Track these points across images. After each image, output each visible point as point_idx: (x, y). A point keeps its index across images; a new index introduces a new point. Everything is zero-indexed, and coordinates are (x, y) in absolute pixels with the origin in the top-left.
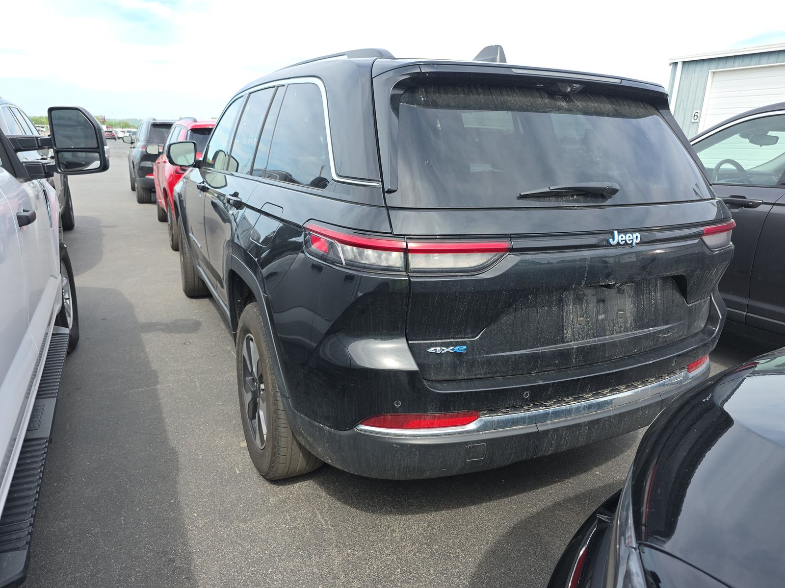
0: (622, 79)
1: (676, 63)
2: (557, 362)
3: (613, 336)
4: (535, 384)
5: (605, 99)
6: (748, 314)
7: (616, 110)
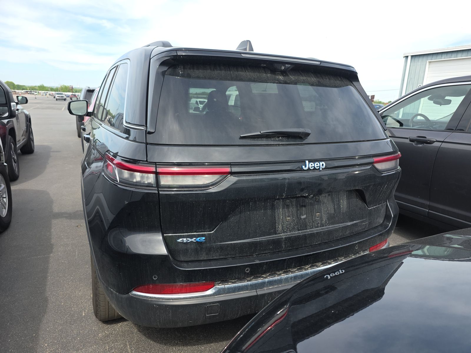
0: (321, 62)
1: (407, 57)
2: (271, 247)
3: (313, 229)
4: (253, 263)
5: (312, 75)
6: (430, 211)
7: (319, 82)
